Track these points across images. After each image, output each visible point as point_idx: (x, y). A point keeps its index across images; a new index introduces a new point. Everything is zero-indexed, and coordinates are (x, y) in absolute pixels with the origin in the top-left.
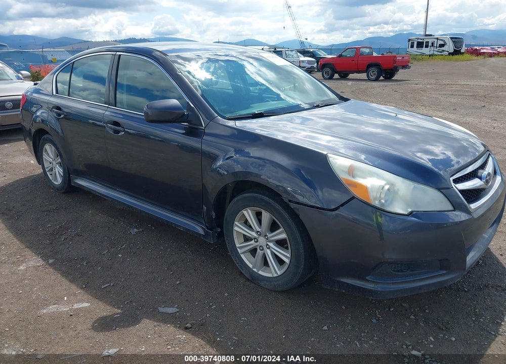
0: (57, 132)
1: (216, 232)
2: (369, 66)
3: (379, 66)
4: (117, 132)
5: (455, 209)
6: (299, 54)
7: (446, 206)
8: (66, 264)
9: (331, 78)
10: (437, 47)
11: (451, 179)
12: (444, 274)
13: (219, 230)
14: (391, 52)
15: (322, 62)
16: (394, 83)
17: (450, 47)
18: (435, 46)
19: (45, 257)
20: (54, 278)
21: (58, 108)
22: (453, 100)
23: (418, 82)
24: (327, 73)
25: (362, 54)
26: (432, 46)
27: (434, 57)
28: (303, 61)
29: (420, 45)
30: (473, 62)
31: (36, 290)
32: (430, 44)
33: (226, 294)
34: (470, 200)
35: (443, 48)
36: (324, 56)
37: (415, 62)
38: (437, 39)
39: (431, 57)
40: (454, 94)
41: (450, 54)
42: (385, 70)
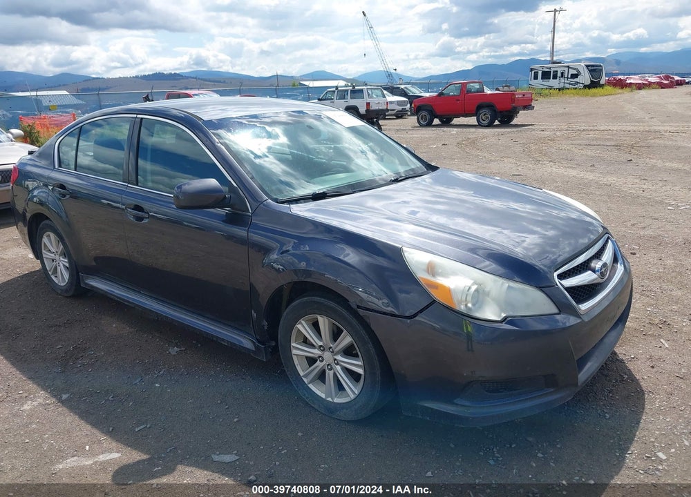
0: (61, 217)
1: (269, 347)
2: (480, 107)
3: (492, 106)
4: (140, 219)
5: (560, 311)
6: (385, 92)
7: (549, 308)
8: (86, 400)
9: (429, 124)
10: (568, 78)
11: (556, 274)
12: (551, 393)
13: (273, 344)
14: (509, 86)
15: (417, 103)
16: (513, 130)
17: (586, 78)
18: (566, 76)
19: (56, 393)
20: (69, 420)
21: (62, 187)
22: (589, 153)
23: (545, 127)
24: (424, 118)
25: (469, 91)
26: (562, 77)
27: (565, 91)
28: (392, 102)
29: (546, 75)
30: (617, 96)
31: (48, 438)
32: (559, 75)
33: (300, 434)
34: (581, 298)
35: (576, 80)
36: (420, 95)
37: (541, 99)
38: (568, 67)
39: (561, 92)
40: (592, 143)
41: (585, 87)
42: (501, 112)
